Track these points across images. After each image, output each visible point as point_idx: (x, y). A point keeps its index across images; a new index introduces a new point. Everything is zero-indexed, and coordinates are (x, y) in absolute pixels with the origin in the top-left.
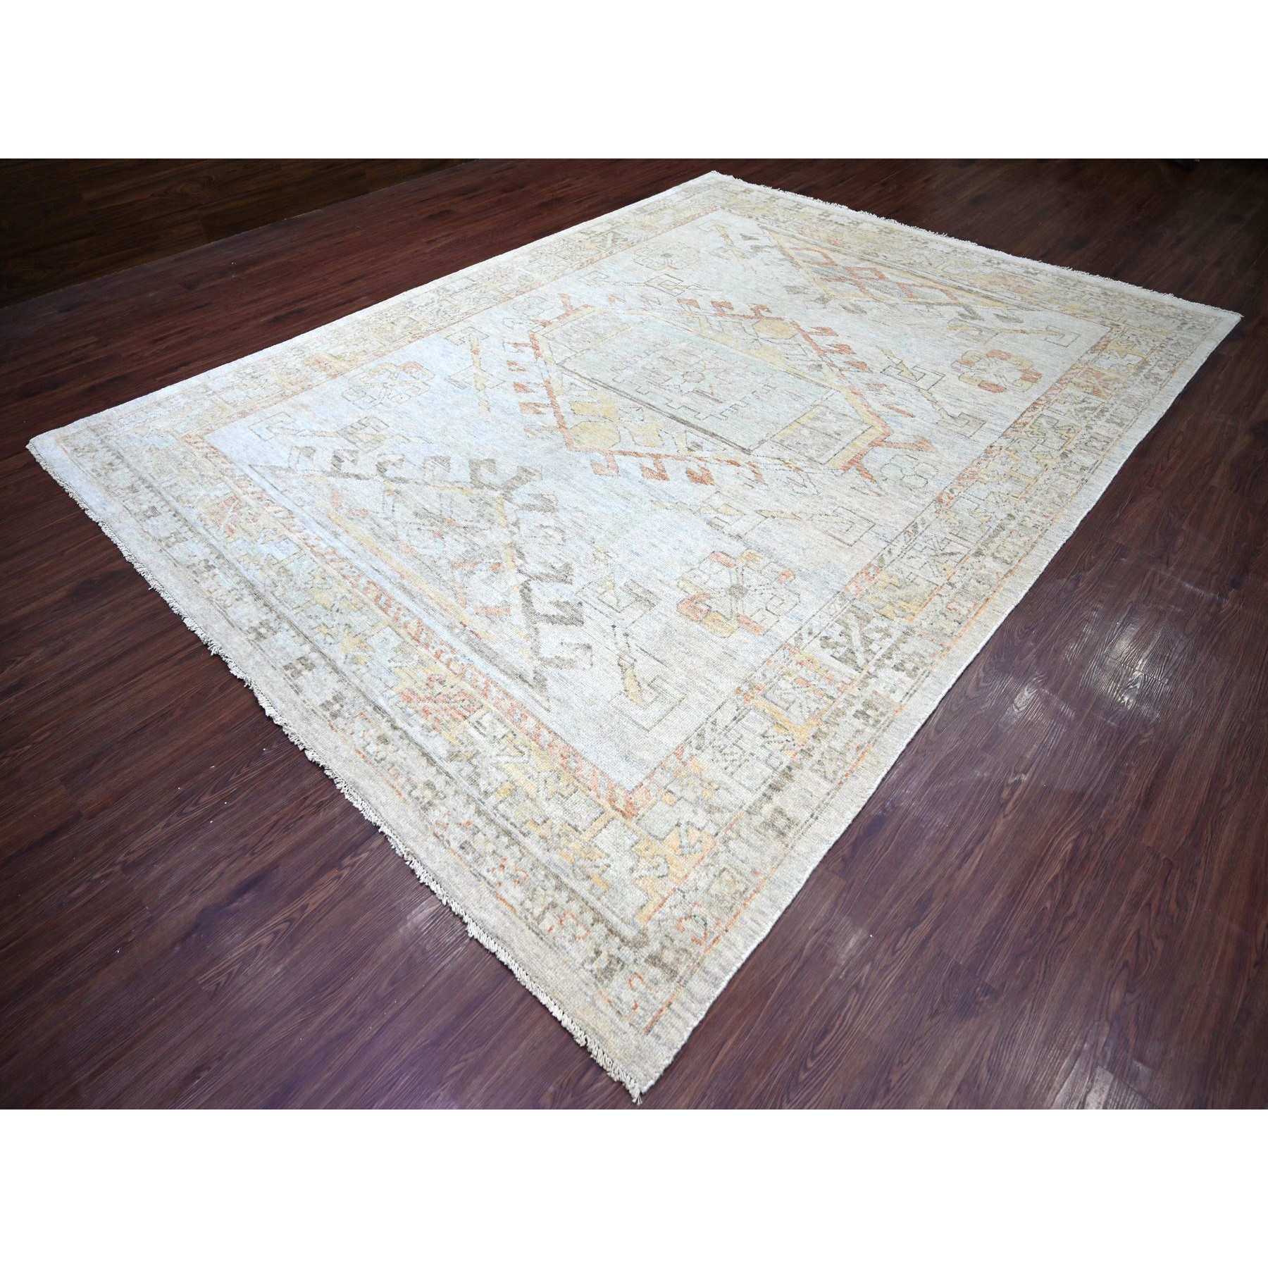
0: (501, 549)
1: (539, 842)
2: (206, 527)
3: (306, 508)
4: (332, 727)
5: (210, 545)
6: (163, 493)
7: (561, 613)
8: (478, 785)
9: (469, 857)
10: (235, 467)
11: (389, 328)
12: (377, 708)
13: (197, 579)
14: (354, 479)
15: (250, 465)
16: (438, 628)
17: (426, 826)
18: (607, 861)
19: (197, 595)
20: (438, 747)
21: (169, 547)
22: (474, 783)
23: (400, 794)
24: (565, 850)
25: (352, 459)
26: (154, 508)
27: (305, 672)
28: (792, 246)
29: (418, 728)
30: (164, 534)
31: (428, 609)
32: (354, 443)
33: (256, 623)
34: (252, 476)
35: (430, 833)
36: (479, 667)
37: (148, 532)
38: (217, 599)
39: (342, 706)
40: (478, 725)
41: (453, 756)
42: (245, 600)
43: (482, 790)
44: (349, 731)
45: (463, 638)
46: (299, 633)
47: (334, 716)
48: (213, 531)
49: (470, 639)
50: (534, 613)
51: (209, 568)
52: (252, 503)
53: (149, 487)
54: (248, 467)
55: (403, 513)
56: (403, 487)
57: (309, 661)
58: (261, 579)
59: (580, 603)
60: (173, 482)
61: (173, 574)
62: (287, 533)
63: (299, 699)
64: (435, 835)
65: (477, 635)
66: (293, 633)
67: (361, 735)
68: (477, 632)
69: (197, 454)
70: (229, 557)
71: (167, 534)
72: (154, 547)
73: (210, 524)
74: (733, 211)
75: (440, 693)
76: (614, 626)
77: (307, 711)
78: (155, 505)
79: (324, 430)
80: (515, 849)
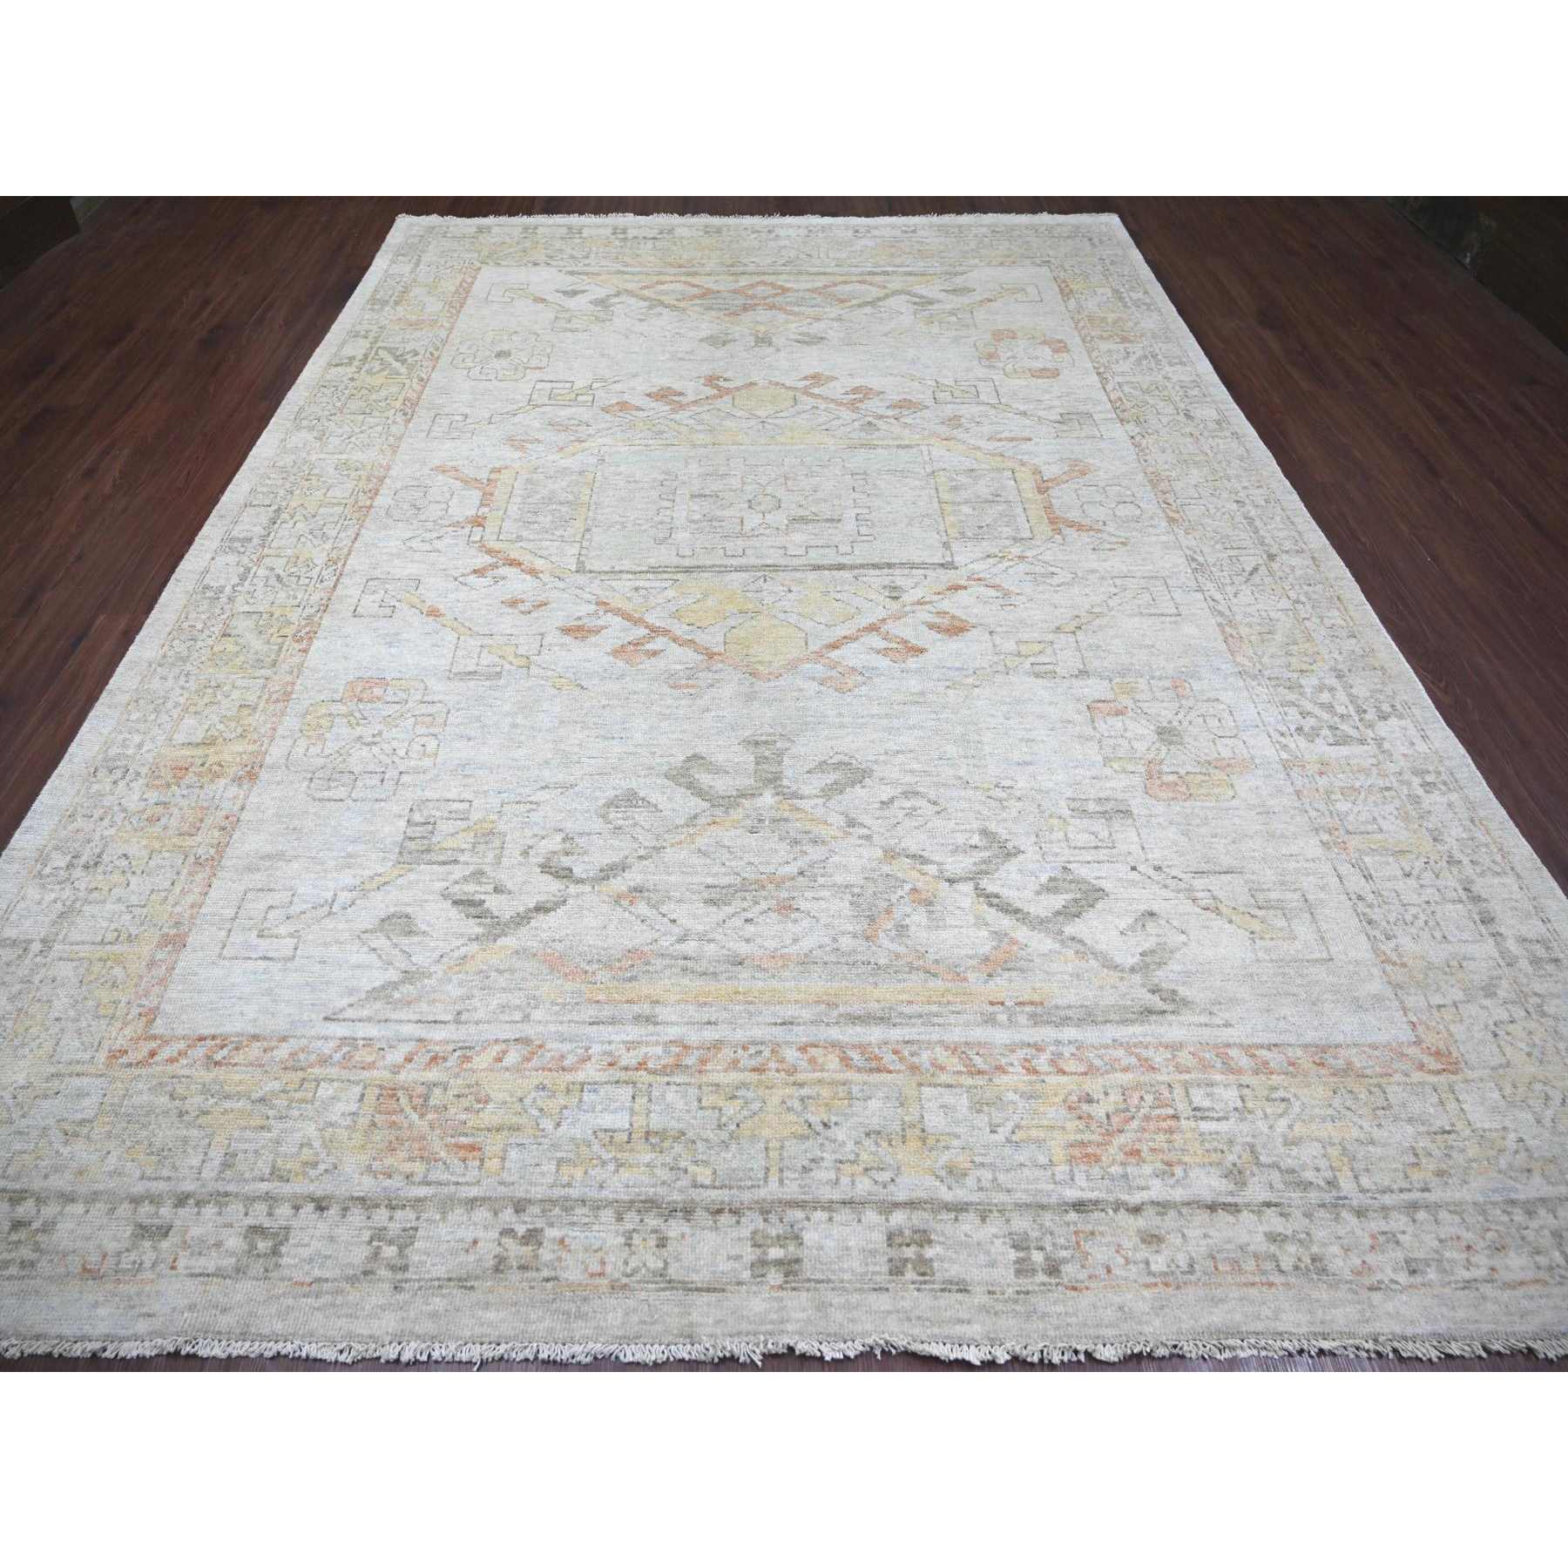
0: (886, 869)
1: (1446, 1183)
2: (417, 1179)
3: (537, 1015)
4: (1075, 1289)
5: (472, 1203)
6: (231, 1188)
7: (1068, 896)
8: (1311, 1183)
9: (1432, 1275)
10: (304, 1042)
11: (231, 648)
12: (1080, 1206)
13: (546, 1273)
14: (541, 916)
15: (326, 1019)
16: (979, 1033)
17: (1350, 1289)
18: (1512, 1136)
19: (585, 1299)
20: (1209, 1184)
21: (405, 1268)
22: (1306, 1186)
23: (1271, 1285)
24: (1474, 1165)
25: (490, 888)
26: (256, 1230)
27: (929, 1252)
28: (640, 285)
29: (1156, 1184)
30: (359, 1255)
31: (926, 1018)
32: (456, 862)
33: (750, 1254)
34: (360, 1034)
35: (1365, 1294)
36: (1096, 1042)
37: (318, 1280)
38: (628, 1276)
39: (1041, 1249)
40: (1199, 1113)
41: (1236, 1175)
42: (672, 1234)
43: (1322, 1184)
44: (1102, 1272)
45: (1023, 1020)
46: (829, 1206)
47: (1053, 1269)
48: (438, 1174)
49: (1033, 1016)
50: (1042, 922)
51: (532, 1237)
52: (432, 1075)
53: (181, 1200)
54: (328, 1024)
55: (693, 915)
56: (634, 877)
57: (907, 1232)
58: (646, 1179)
59: (1065, 868)
60: (217, 1156)
61: (487, 1306)
62: (569, 1077)
63: (980, 1298)
64: (1371, 1289)
65: (1032, 1003)
66: (820, 1215)
67: (1121, 1261)
68: (1026, 998)
69: (192, 1072)
70: (538, 1192)
71: (365, 1251)
72: (376, 1295)
73: (418, 1168)
74: (502, 263)
75: (1108, 1116)
76: (1134, 869)
77: (1016, 1302)
78: (250, 1221)
79: (367, 873)
80: (1443, 1215)
